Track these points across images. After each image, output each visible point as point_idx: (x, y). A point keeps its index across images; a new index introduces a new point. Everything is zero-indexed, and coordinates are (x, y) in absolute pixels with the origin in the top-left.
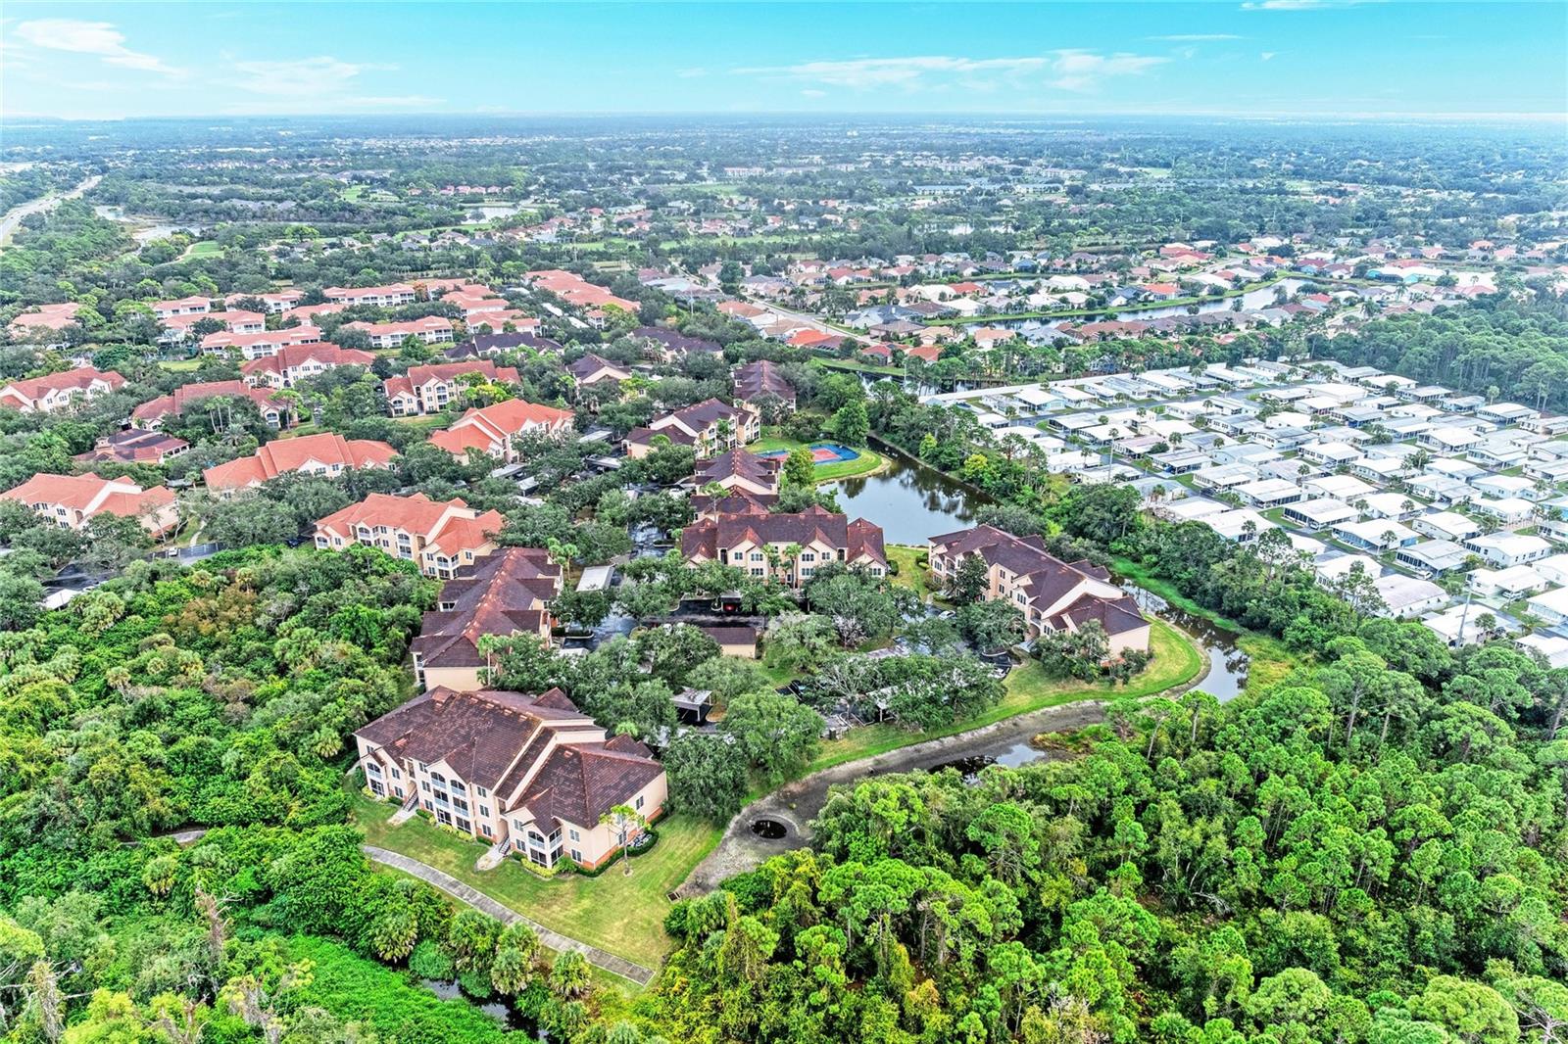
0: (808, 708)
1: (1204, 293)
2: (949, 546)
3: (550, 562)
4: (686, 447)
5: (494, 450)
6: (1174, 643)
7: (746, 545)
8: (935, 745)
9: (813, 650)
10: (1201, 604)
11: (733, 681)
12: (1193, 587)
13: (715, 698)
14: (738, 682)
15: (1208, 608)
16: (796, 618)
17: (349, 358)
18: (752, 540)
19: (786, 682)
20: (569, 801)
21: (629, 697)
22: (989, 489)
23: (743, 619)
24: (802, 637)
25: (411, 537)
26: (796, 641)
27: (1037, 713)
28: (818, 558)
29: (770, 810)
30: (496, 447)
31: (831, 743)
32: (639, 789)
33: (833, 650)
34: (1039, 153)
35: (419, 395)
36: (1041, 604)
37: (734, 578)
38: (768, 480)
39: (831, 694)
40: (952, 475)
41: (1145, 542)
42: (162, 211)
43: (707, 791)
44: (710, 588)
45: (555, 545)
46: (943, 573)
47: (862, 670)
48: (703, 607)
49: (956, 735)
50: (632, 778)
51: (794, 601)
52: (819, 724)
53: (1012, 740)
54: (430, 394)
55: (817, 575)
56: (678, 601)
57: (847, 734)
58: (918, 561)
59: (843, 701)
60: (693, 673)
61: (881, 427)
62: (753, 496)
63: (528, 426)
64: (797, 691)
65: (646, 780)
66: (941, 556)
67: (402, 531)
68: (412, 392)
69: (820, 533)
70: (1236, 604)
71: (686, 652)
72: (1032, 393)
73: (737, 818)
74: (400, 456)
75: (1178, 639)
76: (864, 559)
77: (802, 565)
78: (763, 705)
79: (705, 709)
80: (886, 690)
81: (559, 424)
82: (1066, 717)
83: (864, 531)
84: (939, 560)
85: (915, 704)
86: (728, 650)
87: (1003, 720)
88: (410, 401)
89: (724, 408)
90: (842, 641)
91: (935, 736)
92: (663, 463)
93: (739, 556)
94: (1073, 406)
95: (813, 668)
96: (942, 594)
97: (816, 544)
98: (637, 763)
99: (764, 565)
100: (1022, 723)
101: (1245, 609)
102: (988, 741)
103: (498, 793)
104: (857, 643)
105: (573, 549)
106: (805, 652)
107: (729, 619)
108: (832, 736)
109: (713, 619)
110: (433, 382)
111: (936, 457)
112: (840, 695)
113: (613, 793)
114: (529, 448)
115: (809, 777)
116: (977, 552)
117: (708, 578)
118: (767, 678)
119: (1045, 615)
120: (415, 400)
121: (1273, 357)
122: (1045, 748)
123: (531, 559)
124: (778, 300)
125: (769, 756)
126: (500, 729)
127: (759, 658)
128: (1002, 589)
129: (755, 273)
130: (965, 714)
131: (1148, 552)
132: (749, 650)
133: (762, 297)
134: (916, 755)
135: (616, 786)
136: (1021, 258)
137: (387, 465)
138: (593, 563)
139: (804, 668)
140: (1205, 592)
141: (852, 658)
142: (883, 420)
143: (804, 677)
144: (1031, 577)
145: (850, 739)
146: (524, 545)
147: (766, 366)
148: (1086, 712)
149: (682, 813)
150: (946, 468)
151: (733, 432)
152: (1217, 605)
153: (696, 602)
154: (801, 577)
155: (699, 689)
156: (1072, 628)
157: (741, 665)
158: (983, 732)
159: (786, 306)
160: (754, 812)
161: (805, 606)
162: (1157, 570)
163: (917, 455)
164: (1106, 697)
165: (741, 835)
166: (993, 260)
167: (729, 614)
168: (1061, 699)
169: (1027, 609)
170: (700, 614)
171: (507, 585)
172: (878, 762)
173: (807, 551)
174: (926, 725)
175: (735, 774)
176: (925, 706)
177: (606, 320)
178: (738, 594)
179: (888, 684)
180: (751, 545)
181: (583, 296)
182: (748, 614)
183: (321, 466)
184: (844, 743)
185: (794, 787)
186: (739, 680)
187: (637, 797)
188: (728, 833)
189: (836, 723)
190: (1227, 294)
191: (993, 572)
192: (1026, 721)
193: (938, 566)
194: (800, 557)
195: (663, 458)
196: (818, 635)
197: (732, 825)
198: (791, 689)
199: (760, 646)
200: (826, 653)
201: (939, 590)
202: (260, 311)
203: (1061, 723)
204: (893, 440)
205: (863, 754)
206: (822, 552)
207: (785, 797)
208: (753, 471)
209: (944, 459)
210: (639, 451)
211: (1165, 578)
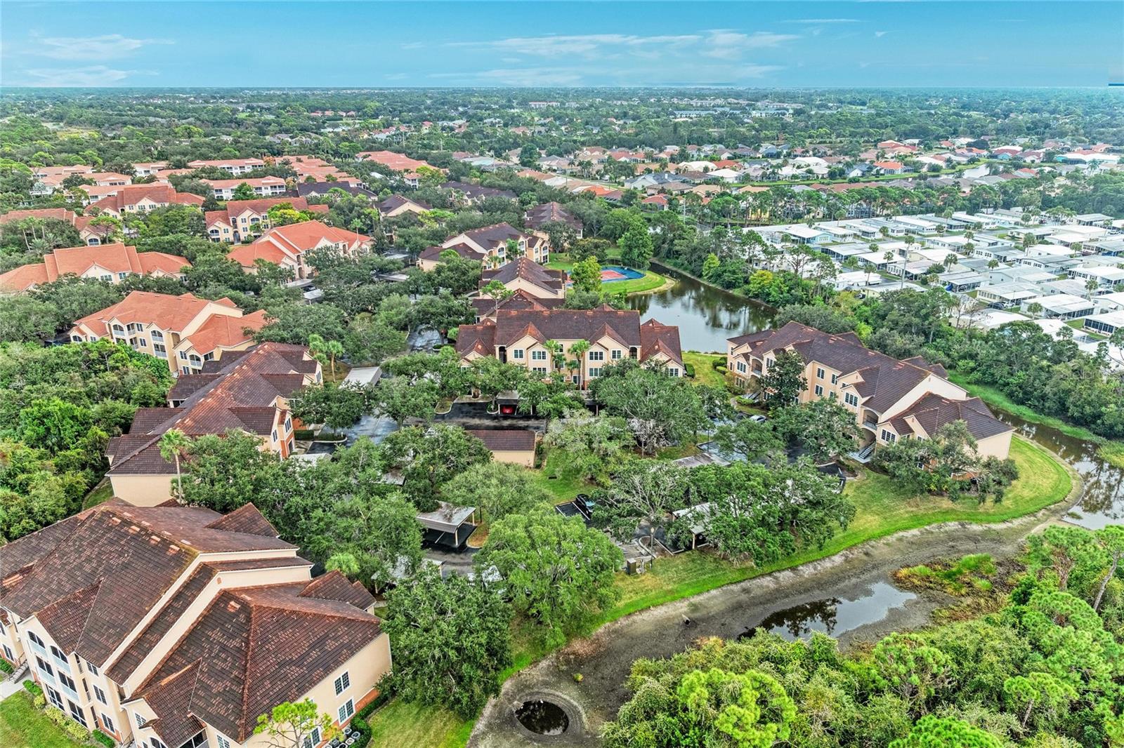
0: (600, 534)
1: (924, 170)
2: (753, 345)
3: (306, 357)
4: (476, 262)
5: (286, 263)
6: (1029, 453)
7: (526, 342)
8: (768, 582)
9: (604, 457)
10: (1040, 410)
11: (500, 495)
12: (1025, 393)
13: (480, 518)
14: (506, 497)
15: (1049, 414)
16: (582, 419)
17: (183, 200)
18: (534, 337)
19: (569, 497)
20: (218, 687)
21: (356, 516)
22: (776, 302)
23: (522, 423)
24: (591, 442)
25: (164, 333)
26: (583, 446)
27: (891, 539)
28: (607, 357)
29: (546, 684)
30: (290, 263)
31: (629, 579)
32: (338, 663)
33: (629, 457)
34: (766, 96)
35: (236, 227)
36: (877, 404)
37: (510, 378)
38: (554, 286)
39: (629, 514)
40: (736, 292)
41: (957, 347)
42: (91, 123)
43: (446, 668)
44: (485, 389)
45: (316, 340)
46: (748, 373)
47: (669, 481)
48: (478, 410)
49: (794, 569)
50: (331, 645)
51: (581, 402)
52: (614, 555)
53: (867, 576)
54: (245, 225)
55: (607, 373)
56: (450, 404)
57: (650, 566)
58: (715, 365)
59: (643, 522)
60: (449, 485)
61: (663, 254)
62: (537, 299)
63: (323, 243)
64: (584, 508)
65: (353, 649)
66: (746, 356)
67: (155, 328)
68: (229, 224)
69: (609, 328)
70: (1088, 409)
71: (444, 458)
72: (800, 230)
73: (492, 700)
74: (189, 266)
75: (1031, 449)
76: (661, 357)
77: (589, 364)
78: (536, 530)
79: (465, 530)
80: (704, 508)
81: (359, 246)
82: (929, 544)
83: (657, 330)
84: (742, 360)
85: (745, 530)
86: (500, 457)
87: (850, 548)
88: (226, 231)
89: (514, 231)
90: (638, 446)
91: (767, 569)
92: (451, 274)
93: (519, 354)
94: (839, 240)
95: (602, 479)
96: (747, 398)
97: (606, 341)
98: (343, 621)
99: (547, 364)
100: (875, 552)
101: (1099, 416)
102: (837, 577)
103: (112, 672)
104: (658, 450)
105: (336, 346)
106: (593, 458)
107: (506, 423)
108: (630, 570)
109: (488, 422)
110: (247, 214)
111: (719, 276)
112: (639, 514)
113: (294, 672)
114: (321, 262)
115: (601, 630)
116: (789, 348)
117: (483, 376)
118: (546, 491)
119: (883, 418)
120: (231, 230)
121: (1007, 206)
122: (914, 588)
123: (284, 355)
124: (568, 172)
125: (544, 606)
126: (139, 565)
127: (538, 466)
128: (819, 390)
129: (549, 154)
130: (807, 542)
131: (964, 357)
132: (528, 457)
133: (555, 171)
134: (744, 597)
135: (299, 663)
136: (766, 147)
137: (179, 276)
138: (361, 364)
139: (592, 479)
140: (1043, 398)
141: (654, 467)
142: (666, 246)
143: (592, 491)
144: (862, 374)
145: (655, 573)
146: (283, 340)
147: (556, 206)
148: (951, 537)
149: (407, 700)
150: (731, 285)
151: (522, 253)
152: (1062, 411)
153: (470, 404)
154: (588, 378)
155: (456, 505)
156: (919, 432)
157: (512, 475)
158: (828, 564)
159: (575, 176)
160: (523, 687)
161: (594, 407)
162: (977, 375)
163: (700, 276)
164: (973, 518)
165: (500, 727)
166: (743, 150)
167: (506, 417)
168: (917, 520)
169: (859, 411)
170: (473, 417)
171: (246, 380)
172: (695, 607)
173: (595, 349)
174: (758, 557)
175: (490, 638)
176: (759, 531)
177: (420, 181)
178: (516, 395)
179: (705, 500)
180: (534, 341)
181: (402, 165)
182: (527, 417)
183: (107, 273)
184: (648, 580)
185: (579, 646)
186: (509, 493)
187: (338, 674)
188: (480, 725)
189: (636, 552)
190: (942, 171)
191: (809, 371)
192: (880, 550)
193: (741, 367)
194: (587, 355)
195: (450, 270)
196: (610, 439)
197: (488, 710)
198: (579, 506)
199: (540, 453)
200: (620, 462)
201: (743, 393)
202: (128, 174)
203: (927, 552)
204: (675, 265)
205: (673, 596)
206: (611, 348)
207: (568, 662)
208: (539, 277)
209: (727, 277)
210: (428, 266)
211: (986, 384)
